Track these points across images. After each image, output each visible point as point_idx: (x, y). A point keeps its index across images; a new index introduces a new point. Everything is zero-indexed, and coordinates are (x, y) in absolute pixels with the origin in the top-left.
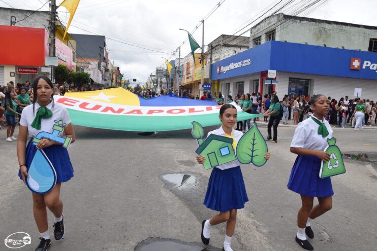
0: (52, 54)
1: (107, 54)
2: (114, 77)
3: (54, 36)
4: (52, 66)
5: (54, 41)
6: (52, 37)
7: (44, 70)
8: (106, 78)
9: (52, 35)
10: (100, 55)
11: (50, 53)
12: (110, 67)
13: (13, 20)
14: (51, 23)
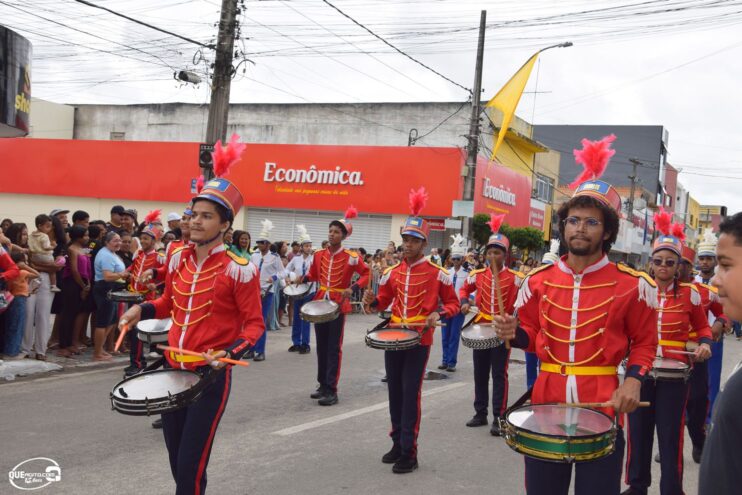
0: (468, 196)
3: (475, 161)
4: (463, 218)
5: (473, 171)
6: (471, 164)
7: (449, 224)
9: (471, 159)
10: (633, 178)
11: (464, 192)
13: (413, 136)
14: (470, 139)
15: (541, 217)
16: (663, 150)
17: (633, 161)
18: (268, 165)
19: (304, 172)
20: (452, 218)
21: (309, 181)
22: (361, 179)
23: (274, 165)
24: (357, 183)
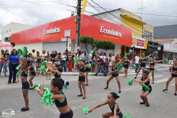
5: (79, 20)
9: (78, 16)
13: (73, 14)
14: (78, 8)
15: (142, 42)
18: (44, 30)
19: (49, 30)
21: (50, 33)
22: (60, 30)
23: (45, 29)
24: (59, 31)
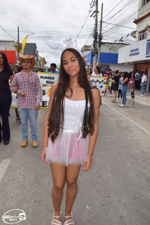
1: (37, 52)
2: (42, 63)
6: (18, 54)
8: (37, 64)
10: (34, 54)
12: (39, 59)
13: (6, 49)
14: (18, 49)
16: (36, 48)
17: (34, 51)
20: (17, 63)
